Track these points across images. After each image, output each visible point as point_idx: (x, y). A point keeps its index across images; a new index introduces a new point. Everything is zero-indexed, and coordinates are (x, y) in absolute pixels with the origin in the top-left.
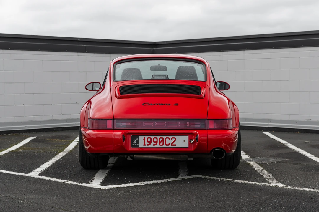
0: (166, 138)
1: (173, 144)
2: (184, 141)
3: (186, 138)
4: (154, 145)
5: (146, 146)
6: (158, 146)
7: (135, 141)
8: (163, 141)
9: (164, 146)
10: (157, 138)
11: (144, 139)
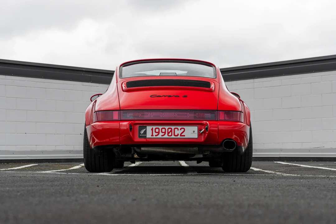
0: (174, 129)
1: (182, 135)
2: (194, 132)
3: (195, 128)
4: (162, 136)
5: (154, 137)
6: (166, 136)
7: (142, 132)
8: (171, 131)
9: (173, 136)
10: (165, 129)
11: (152, 129)
